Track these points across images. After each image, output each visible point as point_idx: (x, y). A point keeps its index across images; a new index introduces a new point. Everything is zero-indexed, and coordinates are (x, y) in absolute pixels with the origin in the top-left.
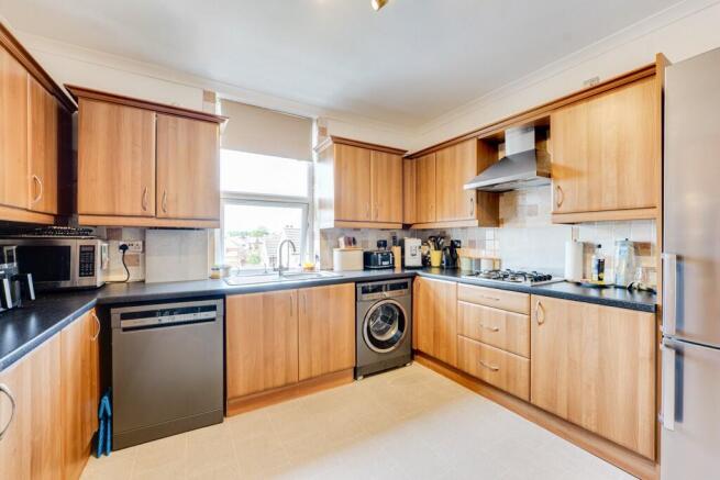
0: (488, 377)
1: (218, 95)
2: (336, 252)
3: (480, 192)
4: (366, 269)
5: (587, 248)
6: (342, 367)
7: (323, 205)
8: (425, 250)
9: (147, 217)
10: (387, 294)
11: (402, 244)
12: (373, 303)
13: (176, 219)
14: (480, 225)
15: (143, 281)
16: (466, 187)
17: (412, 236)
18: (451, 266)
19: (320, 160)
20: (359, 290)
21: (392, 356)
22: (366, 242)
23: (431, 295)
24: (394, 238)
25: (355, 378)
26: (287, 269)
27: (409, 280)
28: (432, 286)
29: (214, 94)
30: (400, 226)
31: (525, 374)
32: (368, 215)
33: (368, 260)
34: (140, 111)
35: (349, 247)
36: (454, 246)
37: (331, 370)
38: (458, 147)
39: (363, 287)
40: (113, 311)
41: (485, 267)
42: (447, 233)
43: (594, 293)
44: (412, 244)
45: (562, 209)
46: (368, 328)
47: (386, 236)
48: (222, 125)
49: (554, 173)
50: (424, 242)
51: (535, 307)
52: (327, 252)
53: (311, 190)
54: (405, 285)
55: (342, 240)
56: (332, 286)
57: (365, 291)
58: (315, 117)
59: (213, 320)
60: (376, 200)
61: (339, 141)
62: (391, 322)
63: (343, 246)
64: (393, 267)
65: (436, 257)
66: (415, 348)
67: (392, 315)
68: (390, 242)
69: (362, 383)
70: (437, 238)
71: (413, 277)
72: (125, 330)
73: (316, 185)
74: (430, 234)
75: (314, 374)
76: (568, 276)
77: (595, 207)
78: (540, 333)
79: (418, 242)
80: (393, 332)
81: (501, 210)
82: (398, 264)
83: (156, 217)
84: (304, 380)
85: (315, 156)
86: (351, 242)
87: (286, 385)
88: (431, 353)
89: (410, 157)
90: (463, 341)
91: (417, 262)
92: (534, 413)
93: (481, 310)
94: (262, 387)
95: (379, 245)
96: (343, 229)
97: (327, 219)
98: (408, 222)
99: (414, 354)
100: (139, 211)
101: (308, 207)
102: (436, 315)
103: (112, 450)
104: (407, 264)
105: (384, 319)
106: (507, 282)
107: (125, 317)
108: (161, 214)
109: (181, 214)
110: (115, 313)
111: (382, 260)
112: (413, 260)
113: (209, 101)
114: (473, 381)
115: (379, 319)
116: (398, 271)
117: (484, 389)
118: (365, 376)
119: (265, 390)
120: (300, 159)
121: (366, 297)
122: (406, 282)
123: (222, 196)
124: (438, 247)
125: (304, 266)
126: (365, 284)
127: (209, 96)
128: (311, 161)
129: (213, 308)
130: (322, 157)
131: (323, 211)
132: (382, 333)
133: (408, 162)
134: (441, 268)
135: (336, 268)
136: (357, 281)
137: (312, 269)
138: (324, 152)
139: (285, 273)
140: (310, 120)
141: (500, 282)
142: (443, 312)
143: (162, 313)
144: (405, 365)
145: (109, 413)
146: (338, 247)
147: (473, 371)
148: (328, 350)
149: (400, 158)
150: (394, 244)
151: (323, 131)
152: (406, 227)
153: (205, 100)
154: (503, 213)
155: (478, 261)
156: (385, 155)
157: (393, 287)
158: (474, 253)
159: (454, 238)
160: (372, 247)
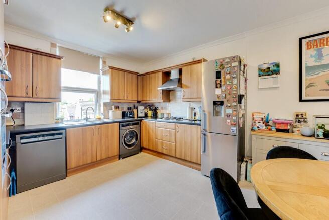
0: (165, 152)
1: (58, 45)
2: (111, 112)
3: (163, 90)
4: (123, 118)
5: (193, 109)
6: (114, 155)
7: (105, 92)
8: (146, 110)
9: (28, 97)
10: (131, 127)
11: (137, 108)
12: (126, 130)
13: (42, 98)
14: (164, 102)
15: (24, 125)
16: (159, 89)
17: (141, 105)
18: (155, 116)
19: (103, 74)
20: (120, 126)
21: (133, 150)
22: (123, 108)
23: (147, 127)
24: (134, 106)
25: (119, 159)
26: (90, 119)
27: (139, 122)
28: (148, 123)
29: (56, 45)
30: (136, 102)
31: (174, 148)
32: (124, 97)
33: (124, 115)
34: (25, 52)
35: (116, 110)
36: (156, 109)
37: (110, 156)
38: (157, 74)
39: (122, 124)
40: (17, 136)
41: (166, 116)
42: (154, 104)
43: (193, 122)
44: (141, 108)
45: (185, 97)
46: (124, 140)
47: (131, 105)
48: (62, 60)
49: (183, 86)
50: (145, 108)
51: (177, 127)
52: (107, 112)
53: (100, 87)
54: (138, 124)
55: (113, 107)
56: (110, 125)
57: (123, 126)
58: (101, 56)
59: (61, 138)
60: (127, 91)
61: (112, 68)
62: (133, 138)
63: (113, 109)
64: (134, 117)
65: (150, 113)
66: (142, 146)
67: (133, 135)
68: (132, 108)
69: (121, 160)
70: (150, 106)
71: (141, 120)
72: (22, 144)
73: (102, 85)
74: (148, 104)
75: (103, 158)
76: (188, 118)
77: (192, 97)
78: (178, 135)
79: (143, 107)
80: (134, 141)
81: (171, 96)
82: (136, 116)
83: (32, 97)
84: (99, 160)
85: (101, 72)
86: (117, 107)
87: (92, 162)
88: (147, 147)
89: (140, 75)
90: (157, 141)
91: (143, 115)
92: (177, 160)
93: (162, 130)
94: (82, 164)
95: (128, 109)
96: (113, 102)
97: (107, 98)
98: (139, 100)
99: (141, 149)
100: (24, 95)
101: (98, 93)
102: (149, 133)
103: (16, 193)
104: (139, 116)
105: (130, 137)
106: (170, 120)
107: (22, 138)
108: (35, 96)
109: (44, 96)
110: (18, 137)
111: (130, 114)
112: (141, 114)
113: (53, 47)
114: (160, 154)
115: (128, 138)
116: (136, 118)
117: (163, 156)
118: (123, 158)
119: (84, 165)
120: (94, 73)
121: (123, 128)
122: (138, 122)
123: (62, 88)
124: (151, 110)
125: (97, 117)
126: (123, 124)
127: (53, 45)
128: (100, 74)
129: (61, 134)
130: (105, 73)
131: (105, 95)
132: (129, 142)
133: (139, 77)
134: (152, 117)
135: (110, 118)
136: (119, 122)
137: (100, 119)
138: (106, 71)
139: (89, 120)
140: (99, 58)
141: (169, 120)
142: (151, 132)
143: (39, 136)
144: (138, 153)
145: (15, 178)
146: (111, 109)
147: (160, 151)
148: (108, 148)
149: (136, 75)
150: (134, 108)
151: (105, 63)
152: (139, 102)
153: (52, 47)
154: (171, 97)
155: (164, 114)
156: (130, 74)
157: (133, 124)
158: (162, 111)
159: (156, 106)
160: (125, 109)
